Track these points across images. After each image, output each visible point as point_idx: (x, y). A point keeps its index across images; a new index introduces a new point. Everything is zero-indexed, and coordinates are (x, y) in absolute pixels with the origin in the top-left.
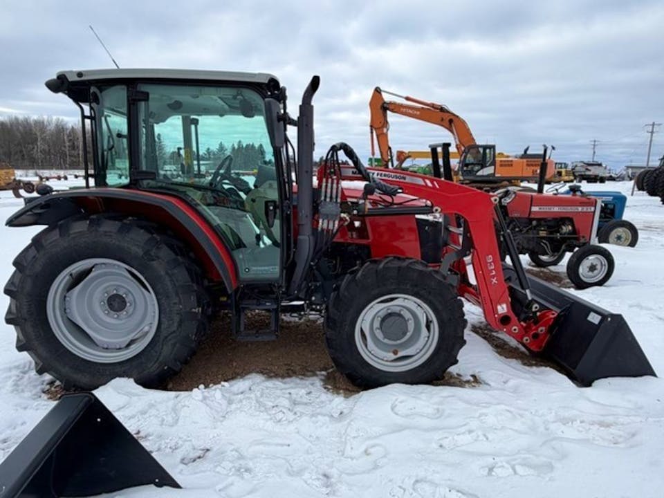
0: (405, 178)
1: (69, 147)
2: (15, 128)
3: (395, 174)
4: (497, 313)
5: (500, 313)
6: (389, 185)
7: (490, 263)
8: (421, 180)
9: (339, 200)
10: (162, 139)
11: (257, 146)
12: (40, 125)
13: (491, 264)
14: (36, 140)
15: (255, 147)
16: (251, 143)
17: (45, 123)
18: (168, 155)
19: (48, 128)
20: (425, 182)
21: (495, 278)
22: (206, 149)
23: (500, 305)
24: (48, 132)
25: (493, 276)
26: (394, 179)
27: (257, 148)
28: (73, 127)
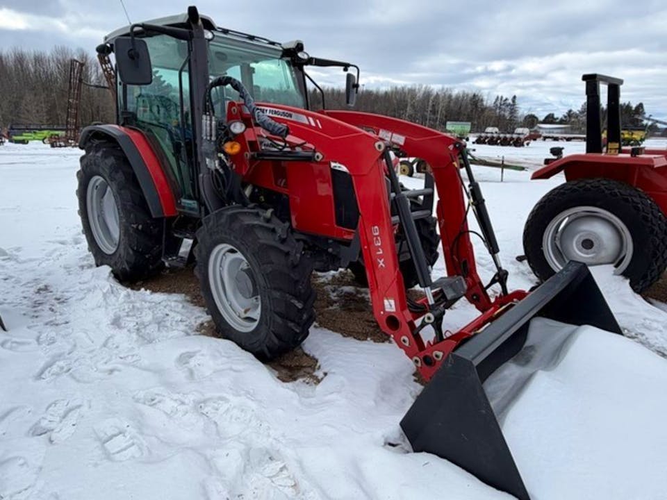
0: (290, 116)
1: (431, 111)
2: (394, 96)
3: (283, 111)
4: (384, 310)
5: (387, 310)
6: (277, 124)
7: (376, 236)
8: (304, 117)
9: (214, 138)
10: (516, 101)
11: (634, 106)
12: (412, 92)
13: (377, 239)
14: (407, 105)
15: (631, 107)
16: (627, 103)
17: (417, 91)
18: (521, 120)
19: (418, 95)
20: (308, 120)
21: (382, 260)
22: (567, 111)
23: (387, 299)
24: (417, 99)
25: (381, 257)
26: (282, 117)
27: (633, 109)
28: (437, 94)
